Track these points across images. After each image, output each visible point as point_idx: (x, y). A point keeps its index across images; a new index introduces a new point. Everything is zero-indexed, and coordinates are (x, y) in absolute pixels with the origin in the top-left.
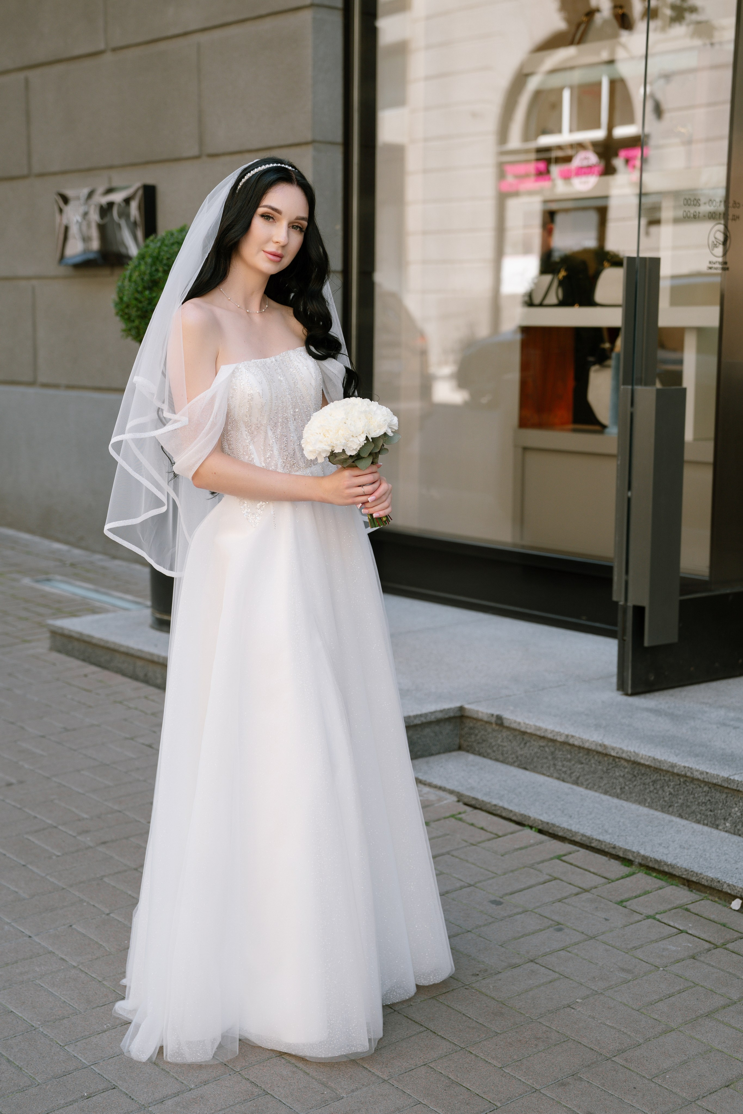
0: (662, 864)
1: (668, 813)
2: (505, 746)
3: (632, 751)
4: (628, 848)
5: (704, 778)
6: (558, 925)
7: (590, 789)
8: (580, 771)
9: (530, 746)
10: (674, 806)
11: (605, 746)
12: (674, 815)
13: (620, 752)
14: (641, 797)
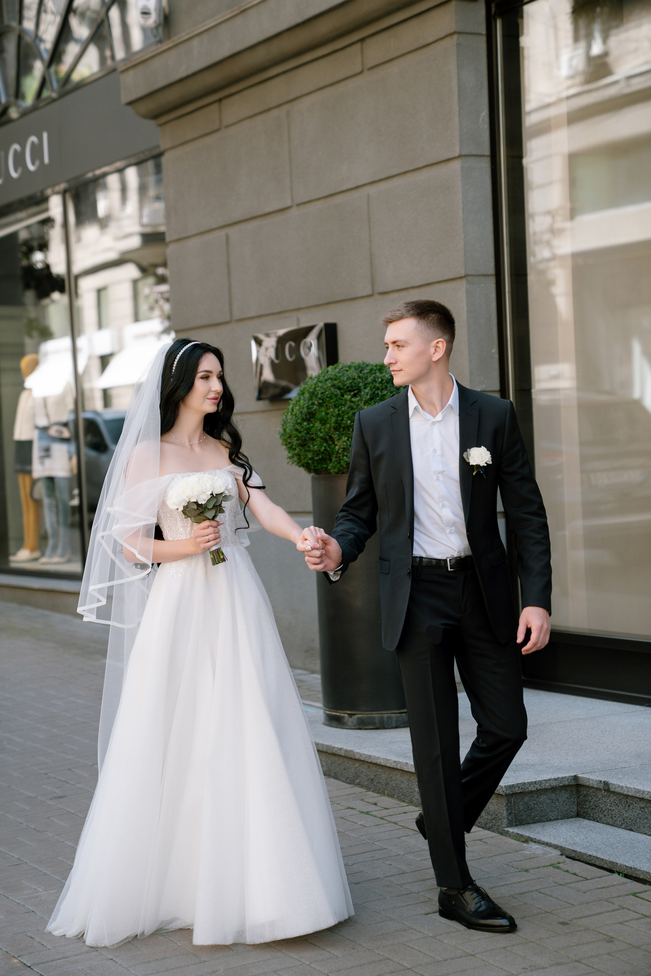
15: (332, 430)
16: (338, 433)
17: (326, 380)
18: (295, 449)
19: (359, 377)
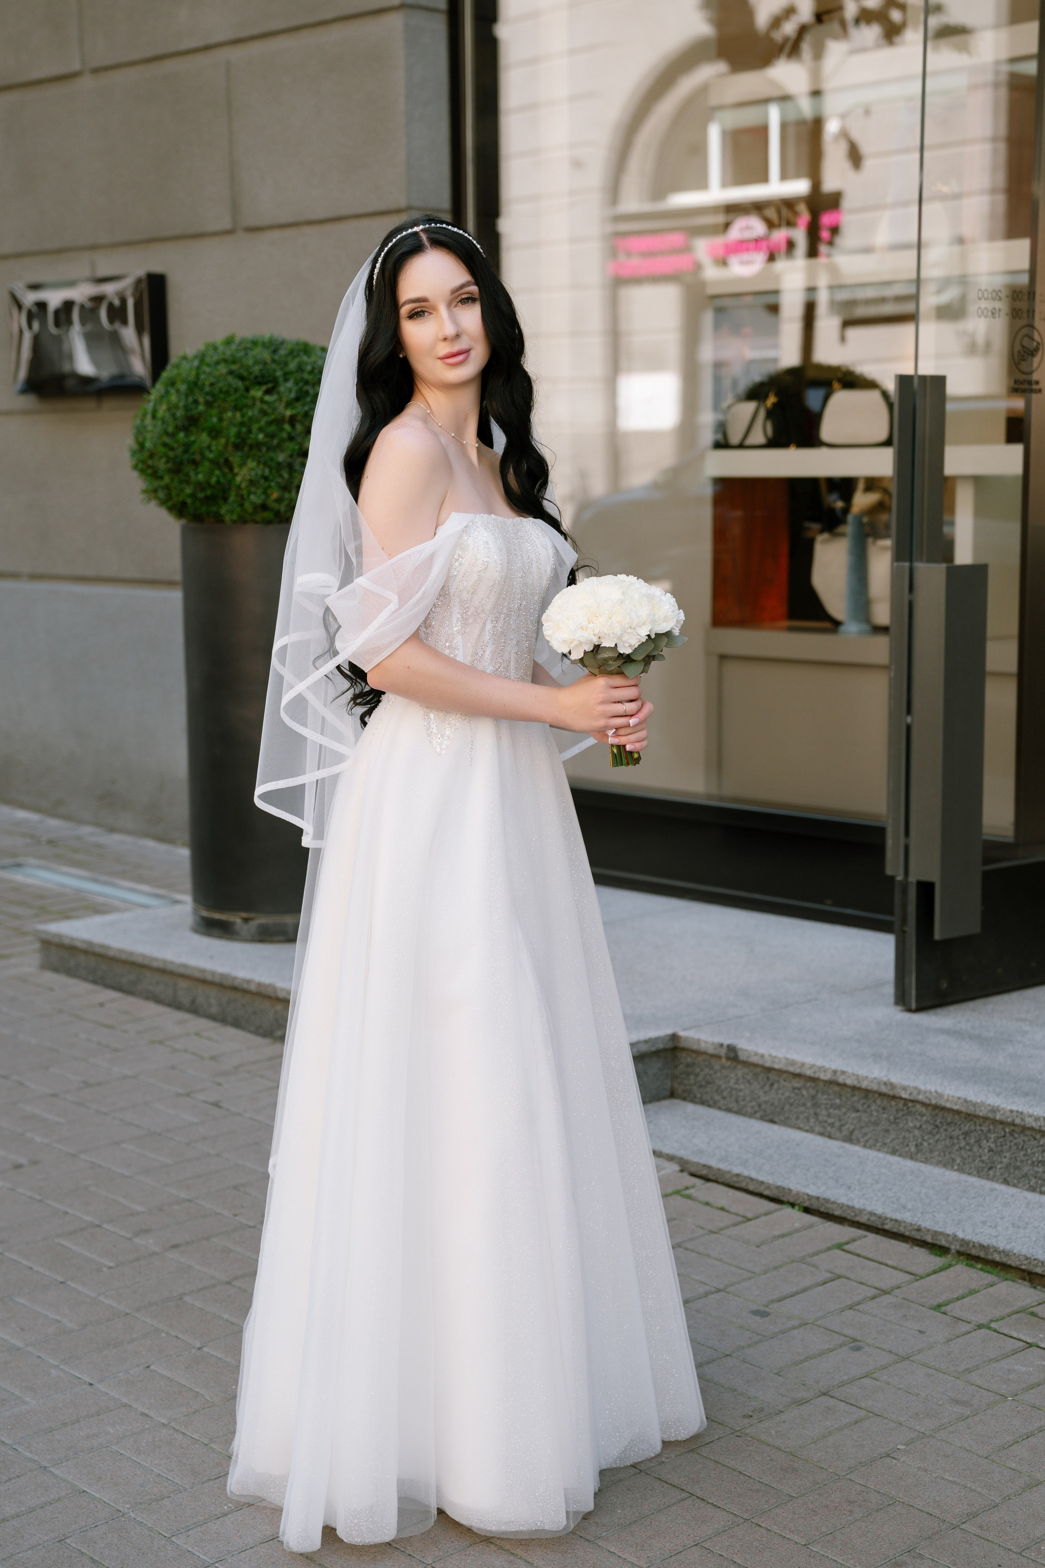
0: (991, 1250)
1: (988, 1178)
2: (741, 1090)
3: (933, 1090)
4: (940, 1230)
5: (1040, 1126)
6: (853, 1342)
7: (870, 1148)
8: (855, 1121)
9: (779, 1088)
10: (996, 1167)
11: (892, 1084)
12: (997, 1181)
13: (915, 1092)
14: (947, 1156)
15: (230, 448)
16: (239, 454)
17: (217, 363)
18: (161, 478)
19: (274, 361)
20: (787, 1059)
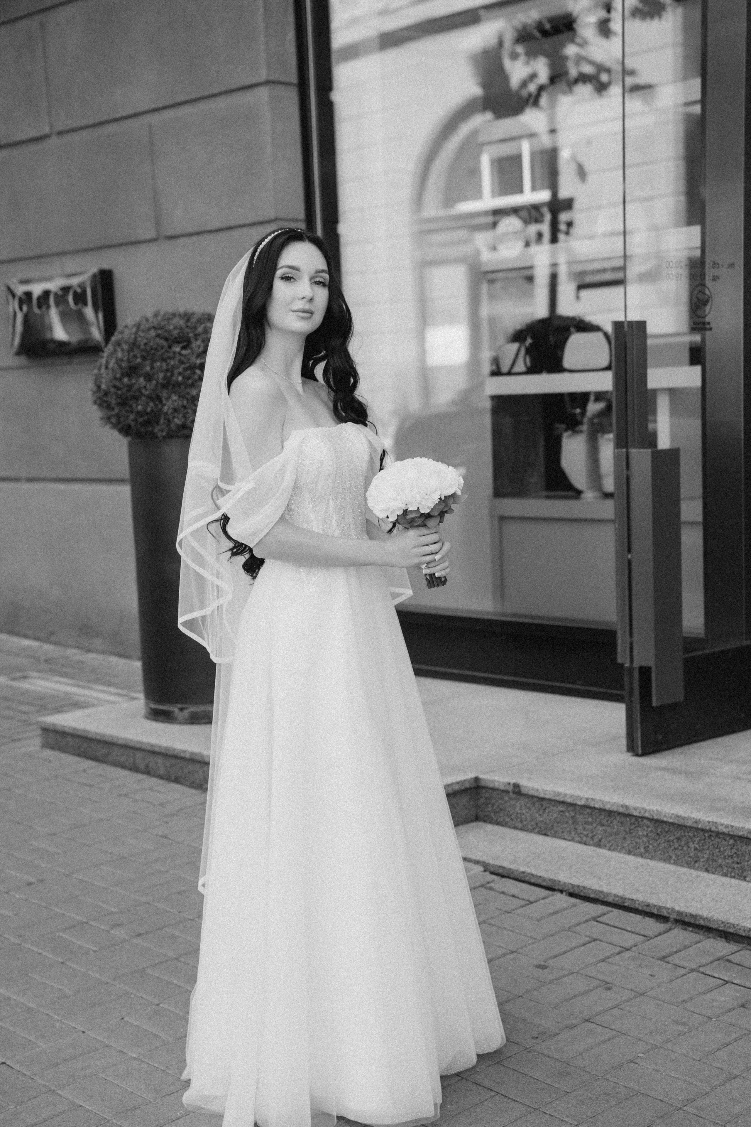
0: (698, 918)
1: (694, 868)
2: (524, 814)
3: (655, 809)
4: (664, 905)
5: (729, 832)
6: (606, 984)
7: (614, 850)
8: (602, 833)
9: (550, 812)
10: (700, 861)
11: (626, 806)
12: (701, 870)
13: (642, 812)
14: (667, 855)
15: (159, 388)
16: (166, 391)
17: (149, 329)
18: (113, 409)
19: (187, 327)
20: (555, 792)
